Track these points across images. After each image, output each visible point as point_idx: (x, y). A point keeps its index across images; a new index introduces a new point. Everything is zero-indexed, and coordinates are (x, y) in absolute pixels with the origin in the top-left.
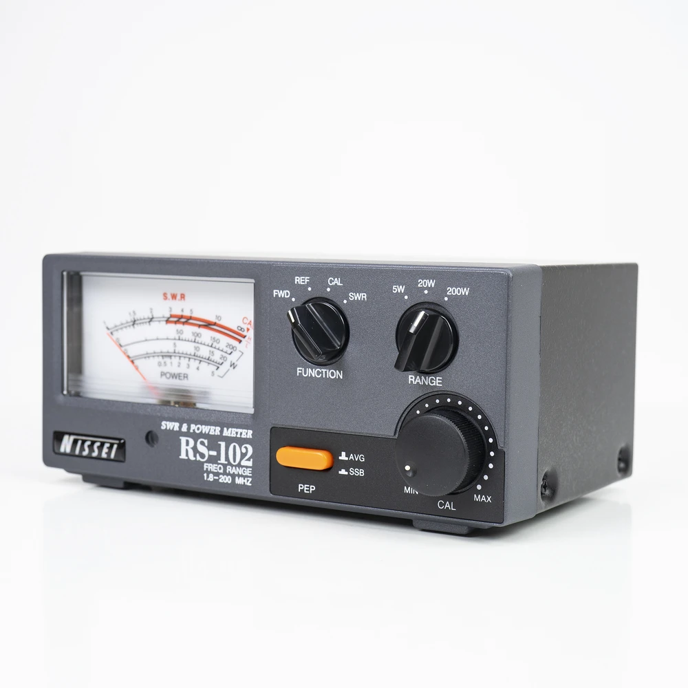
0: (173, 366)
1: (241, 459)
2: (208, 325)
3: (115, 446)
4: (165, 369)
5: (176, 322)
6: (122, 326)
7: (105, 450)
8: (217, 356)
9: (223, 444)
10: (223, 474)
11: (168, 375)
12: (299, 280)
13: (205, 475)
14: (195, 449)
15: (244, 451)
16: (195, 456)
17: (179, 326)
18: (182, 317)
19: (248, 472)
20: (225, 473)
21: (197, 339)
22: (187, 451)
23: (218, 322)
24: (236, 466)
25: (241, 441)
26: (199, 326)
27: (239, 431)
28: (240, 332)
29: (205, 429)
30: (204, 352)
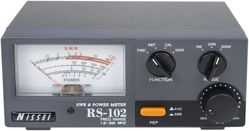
0: (71, 76)
1: (120, 115)
2: (90, 59)
3: (50, 115)
4: (66, 78)
5: (72, 59)
6: (41, 61)
7: (44, 117)
8: (95, 71)
9: (110, 110)
10: (111, 121)
11: (68, 80)
12: (150, 45)
13: (101, 122)
14: (95, 113)
15: (122, 111)
16: (95, 115)
17: (74, 60)
18: (76, 56)
19: (124, 119)
20: (112, 121)
21: (84, 65)
22: (91, 114)
23: (95, 57)
24: (117, 118)
25: (120, 108)
26: (85, 60)
27: (119, 104)
28: (108, 61)
29: (101, 105)
30: (88, 69)
